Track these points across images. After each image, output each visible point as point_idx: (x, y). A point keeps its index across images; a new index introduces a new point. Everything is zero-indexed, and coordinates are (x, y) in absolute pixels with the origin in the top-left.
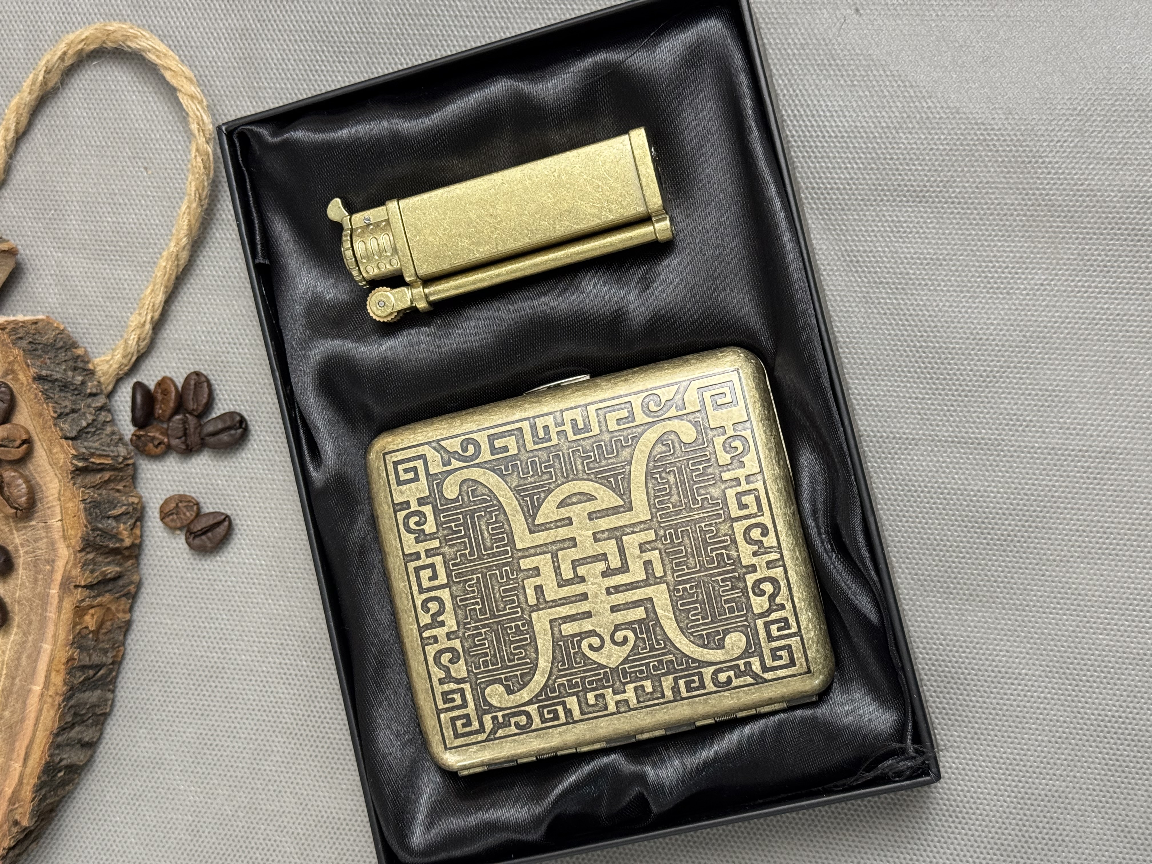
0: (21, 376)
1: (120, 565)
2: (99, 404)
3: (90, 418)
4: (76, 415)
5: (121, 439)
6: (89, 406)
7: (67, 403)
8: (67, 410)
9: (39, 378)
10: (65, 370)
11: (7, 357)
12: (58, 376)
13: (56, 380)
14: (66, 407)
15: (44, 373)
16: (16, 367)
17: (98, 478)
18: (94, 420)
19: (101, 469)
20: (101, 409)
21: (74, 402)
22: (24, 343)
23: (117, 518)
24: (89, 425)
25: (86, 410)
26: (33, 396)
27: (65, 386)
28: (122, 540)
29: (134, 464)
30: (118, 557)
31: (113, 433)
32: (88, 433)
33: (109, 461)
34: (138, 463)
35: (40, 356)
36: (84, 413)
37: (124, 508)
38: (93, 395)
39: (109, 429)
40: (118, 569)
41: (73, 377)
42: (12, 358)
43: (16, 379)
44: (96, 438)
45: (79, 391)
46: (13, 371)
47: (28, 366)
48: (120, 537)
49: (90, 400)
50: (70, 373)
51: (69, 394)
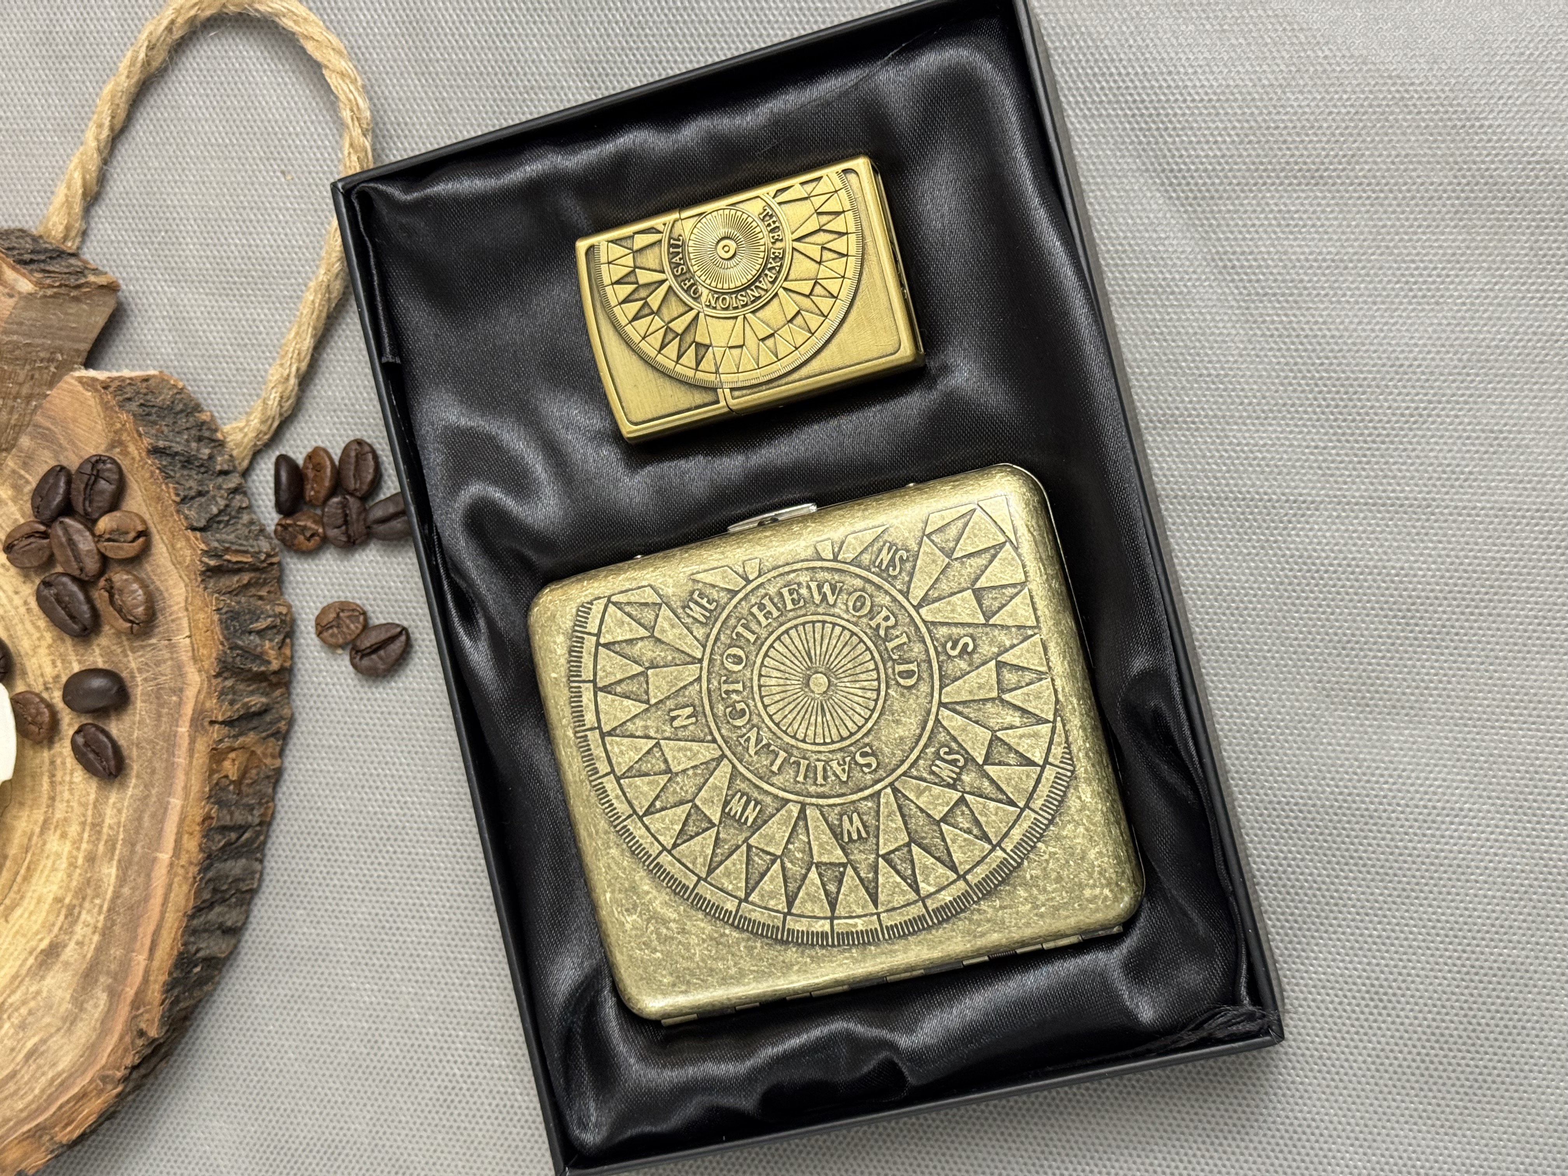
0: (132, 448)
2: (232, 485)
3: (222, 503)
4: (203, 500)
5: (262, 531)
6: (220, 488)
7: (191, 483)
8: (192, 493)
9: (155, 451)
10: (187, 441)
11: (113, 424)
12: (178, 448)
13: (177, 453)
14: (190, 488)
15: (161, 444)
16: (125, 437)
18: (227, 506)
20: (236, 491)
21: (201, 483)
22: (134, 406)
24: (220, 512)
25: (216, 492)
26: (148, 475)
27: (188, 462)
29: (279, 563)
31: (252, 523)
32: (219, 522)
34: (284, 562)
35: (154, 423)
36: (214, 497)
38: (224, 473)
39: (245, 518)
41: (198, 450)
42: (119, 425)
43: (125, 453)
44: (230, 529)
45: (205, 467)
46: (121, 443)
47: (140, 435)
49: (220, 480)
50: (194, 445)
51: (193, 473)
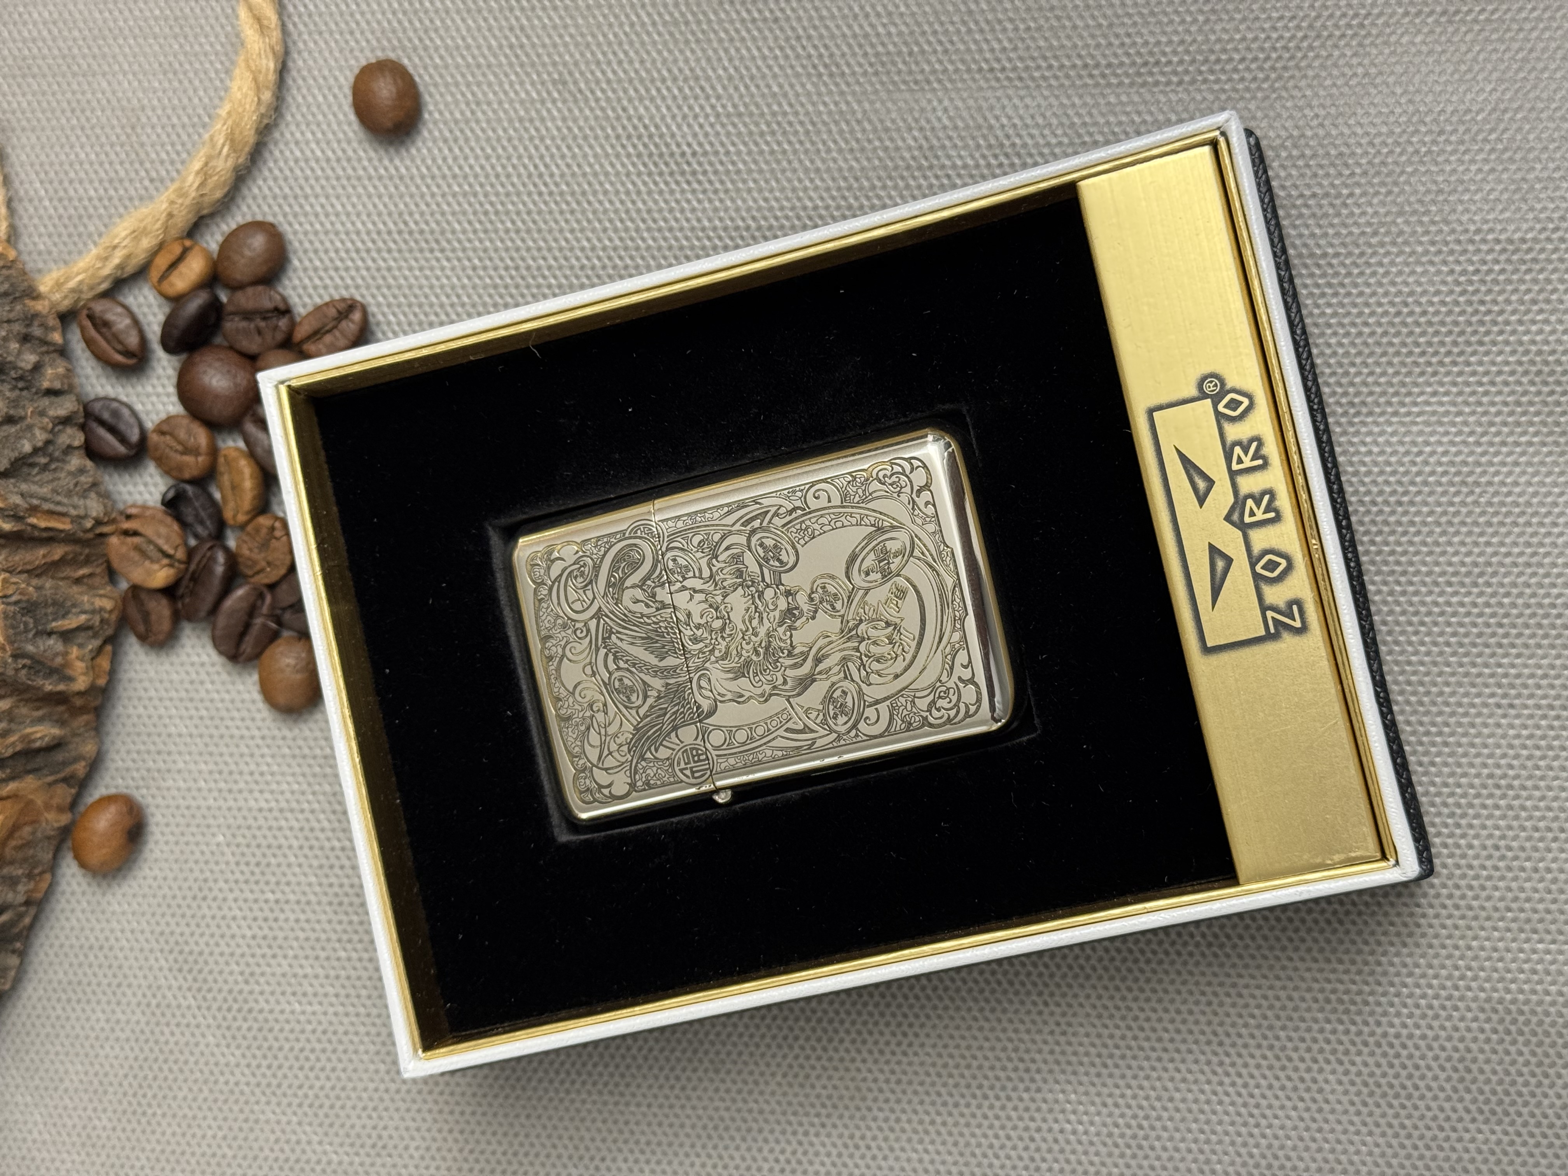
1: (62, 723)
17: (39, 555)
19: (50, 538)
23: (66, 636)
28: (71, 679)
30: (61, 708)
33: (64, 525)
37: (83, 617)
40: (56, 731)
48: (70, 672)
